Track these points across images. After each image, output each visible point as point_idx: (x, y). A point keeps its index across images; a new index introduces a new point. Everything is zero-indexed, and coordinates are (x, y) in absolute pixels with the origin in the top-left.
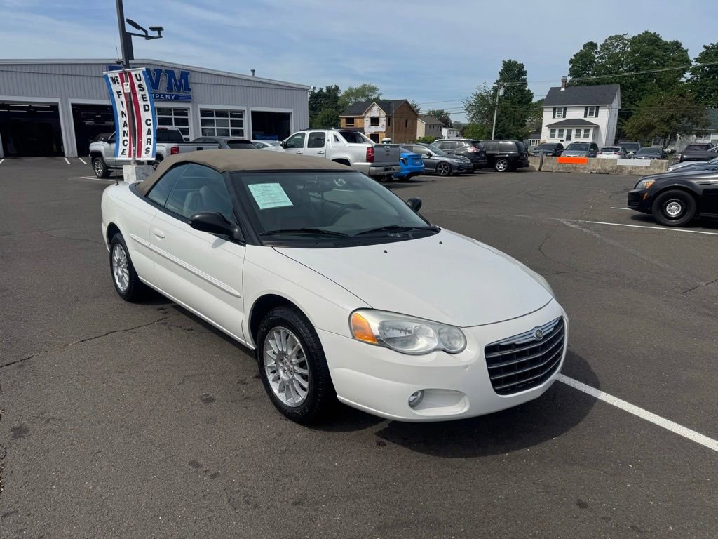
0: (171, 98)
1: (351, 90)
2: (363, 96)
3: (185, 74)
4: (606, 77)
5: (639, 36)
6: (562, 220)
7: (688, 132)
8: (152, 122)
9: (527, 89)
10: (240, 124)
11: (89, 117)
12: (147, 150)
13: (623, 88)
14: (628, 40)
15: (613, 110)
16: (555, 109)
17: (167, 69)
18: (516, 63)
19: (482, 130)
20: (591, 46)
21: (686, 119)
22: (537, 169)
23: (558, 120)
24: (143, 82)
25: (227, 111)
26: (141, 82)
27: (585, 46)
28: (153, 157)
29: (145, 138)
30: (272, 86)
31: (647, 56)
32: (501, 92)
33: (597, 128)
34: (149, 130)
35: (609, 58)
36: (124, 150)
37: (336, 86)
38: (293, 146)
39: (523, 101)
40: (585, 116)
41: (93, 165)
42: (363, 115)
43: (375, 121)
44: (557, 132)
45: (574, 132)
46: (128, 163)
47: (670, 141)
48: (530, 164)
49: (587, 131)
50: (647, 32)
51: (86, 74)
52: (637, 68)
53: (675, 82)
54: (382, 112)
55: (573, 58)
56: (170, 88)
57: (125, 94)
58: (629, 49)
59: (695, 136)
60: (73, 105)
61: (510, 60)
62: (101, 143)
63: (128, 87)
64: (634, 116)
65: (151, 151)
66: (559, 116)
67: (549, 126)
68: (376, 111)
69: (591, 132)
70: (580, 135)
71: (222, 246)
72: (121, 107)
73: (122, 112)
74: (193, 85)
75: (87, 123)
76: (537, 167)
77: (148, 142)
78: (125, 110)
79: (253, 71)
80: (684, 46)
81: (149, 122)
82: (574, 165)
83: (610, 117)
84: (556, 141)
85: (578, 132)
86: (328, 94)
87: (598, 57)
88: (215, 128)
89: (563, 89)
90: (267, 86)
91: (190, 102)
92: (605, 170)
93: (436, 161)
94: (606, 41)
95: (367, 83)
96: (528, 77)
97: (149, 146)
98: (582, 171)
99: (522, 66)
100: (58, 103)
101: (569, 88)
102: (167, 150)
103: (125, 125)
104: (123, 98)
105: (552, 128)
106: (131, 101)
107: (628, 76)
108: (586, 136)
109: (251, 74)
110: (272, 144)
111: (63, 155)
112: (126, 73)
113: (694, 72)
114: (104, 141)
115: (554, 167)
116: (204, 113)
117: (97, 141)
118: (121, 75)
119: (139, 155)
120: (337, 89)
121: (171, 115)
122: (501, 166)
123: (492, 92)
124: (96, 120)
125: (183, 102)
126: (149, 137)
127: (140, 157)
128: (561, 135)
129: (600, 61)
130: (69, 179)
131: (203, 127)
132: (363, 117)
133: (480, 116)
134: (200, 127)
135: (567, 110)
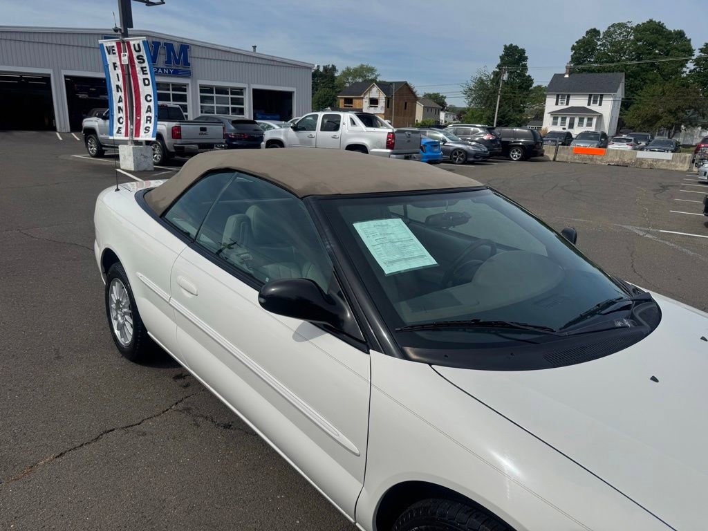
0: (169, 72)
1: (348, 69)
2: (360, 76)
3: (185, 48)
4: (608, 65)
5: (643, 24)
6: (630, 227)
7: (694, 124)
8: (152, 98)
9: (527, 74)
10: (241, 102)
11: (82, 90)
12: (147, 129)
13: (627, 77)
14: (632, 28)
15: (617, 99)
16: (558, 96)
17: (165, 41)
18: (518, 47)
19: (482, 115)
20: (594, 33)
21: (692, 111)
22: (552, 159)
23: (560, 107)
24: (143, 53)
25: (227, 88)
26: (141, 53)
27: (587, 33)
28: (153, 137)
29: (144, 115)
30: (275, 63)
31: (650, 45)
32: (505, 77)
33: (600, 116)
34: (149, 107)
35: (612, 46)
36: (120, 128)
37: (333, 66)
38: (304, 129)
39: (524, 86)
40: (589, 104)
41: (86, 142)
42: (362, 96)
43: (374, 102)
44: (559, 120)
45: (577, 120)
46: (125, 142)
47: (675, 132)
48: (545, 154)
49: (590, 119)
50: (651, 21)
51: (80, 45)
52: (639, 58)
53: (678, 72)
54: (382, 93)
55: (575, 44)
56: (168, 62)
57: (122, 65)
58: (632, 37)
59: (700, 128)
60: (66, 77)
61: (511, 45)
62: (95, 118)
63: (126, 58)
64: (635, 105)
65: (151, 130)
66: (562, 103)
67: (552, 113)
68: (375, 92)
69: (594, 121)
70: (583, 124)
71: (315, 340)
72: (116, 79)
73: (118, 87)
74: (193, 59)
75: (81, 96)
76: (551, 157)
77: (147, 120)
78: (121, 83)
79: (255, 47)
80: (688, 36)
81: (149, 98)
82: (591, 156)
83: (613, 106)
84: (559, 129)
85: (581, 120)
86: (324, 73)
87: (600, 45)
88: (215, 105)
89: (567, 76)
90: (269, 63)
91: (189, 77)
92: (624, 162)
93: (451, 148)
94: (609, 28)
95: (365, 64)
96: (529, 63)
97: (148, 124)
98: (599, 162)
99: (523, 51)
100: (50, 75)
101: (572, 75)
102: (168, 129)
103: (120, 101)
104: (119, 71)
105: (555, 115)
106: (129, 74)
107: (630, 65)
108: (589, 125)
109: (252, 50)
110: (278, 125)
111: (54, 129)
112: (123, 42)
113: (697, 62)
114: (98, 117)
115: (570, 157)
116: (204, 89)
117: (91, 116)
118: (118, 44)
119: (137, 134)
120: (334, 68)
121: (169, 90)
122: (515, 155)
123: (492, 76)
124: (90, 93)
125: (182, 77)
126: (149, 114)
127: (138, 136)
128: (563, 123)
129: (602, 48)
130: (60, 157)
131: (202, 104)
132: (362, 98)
133: (479, 101)
134: (199, 104)
135: (571, 97)
